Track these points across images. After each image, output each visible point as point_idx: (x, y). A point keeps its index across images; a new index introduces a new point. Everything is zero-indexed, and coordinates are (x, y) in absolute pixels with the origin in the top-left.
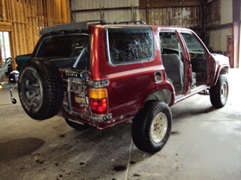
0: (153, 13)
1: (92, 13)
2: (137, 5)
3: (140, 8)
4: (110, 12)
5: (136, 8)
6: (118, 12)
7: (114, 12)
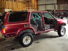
0: (61, 5)
1: (43, 6)
2: (56, 3)
3: (57, 4)
4: (48, 5)
5: (56, 4)
6: (50, 5)
7: (49, 5)
